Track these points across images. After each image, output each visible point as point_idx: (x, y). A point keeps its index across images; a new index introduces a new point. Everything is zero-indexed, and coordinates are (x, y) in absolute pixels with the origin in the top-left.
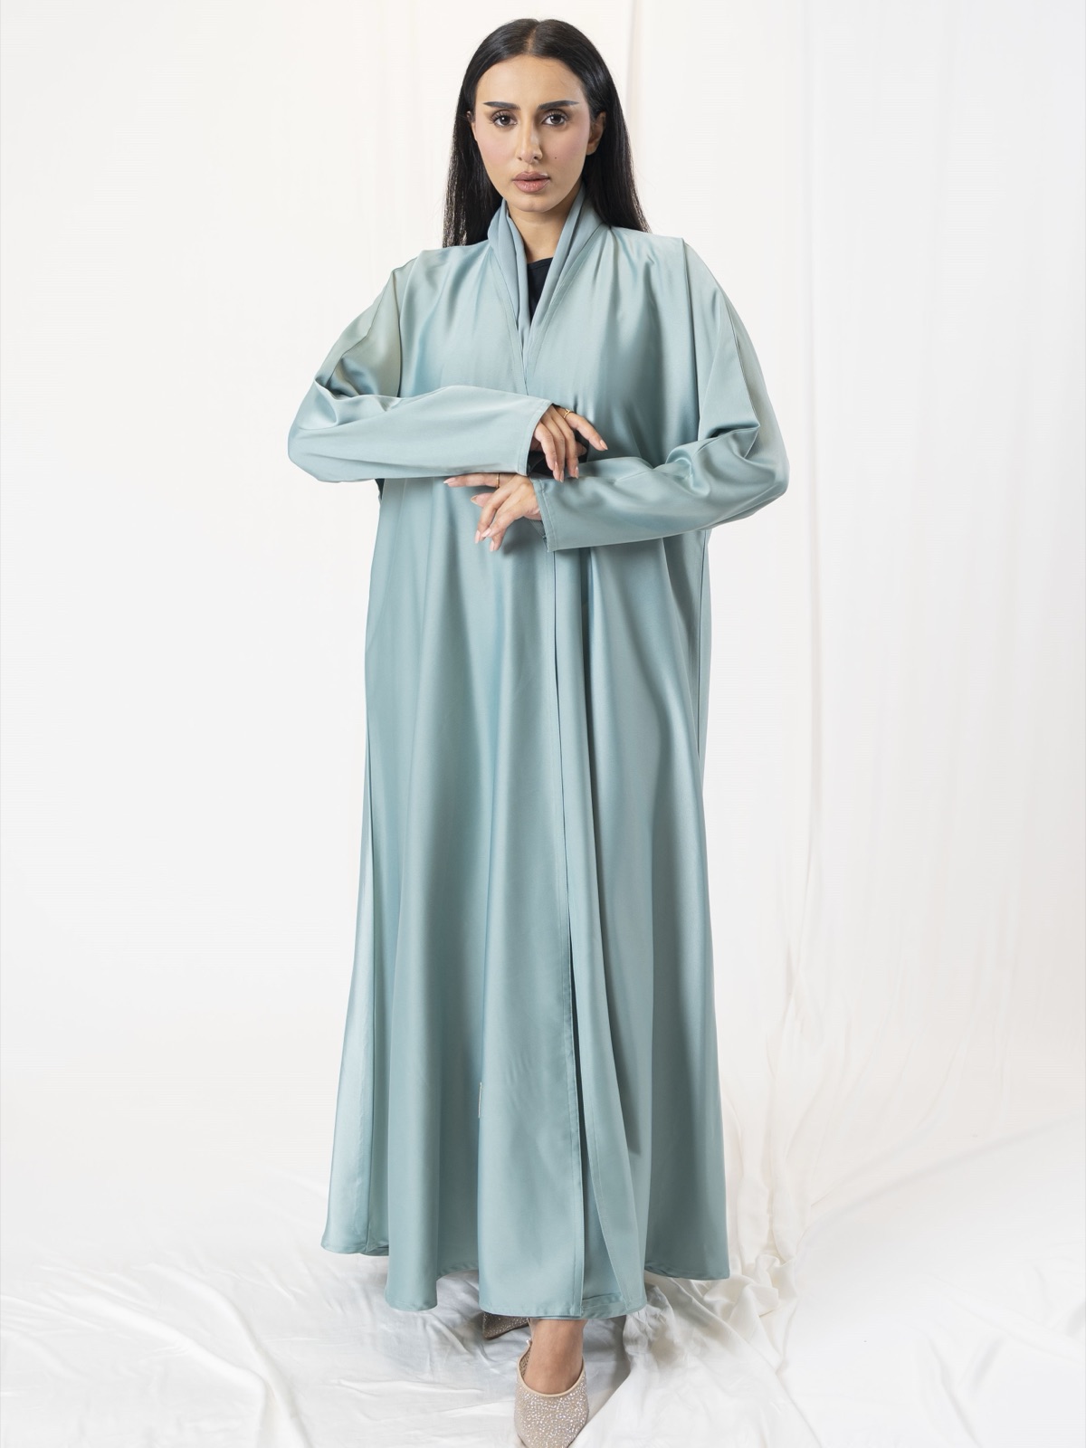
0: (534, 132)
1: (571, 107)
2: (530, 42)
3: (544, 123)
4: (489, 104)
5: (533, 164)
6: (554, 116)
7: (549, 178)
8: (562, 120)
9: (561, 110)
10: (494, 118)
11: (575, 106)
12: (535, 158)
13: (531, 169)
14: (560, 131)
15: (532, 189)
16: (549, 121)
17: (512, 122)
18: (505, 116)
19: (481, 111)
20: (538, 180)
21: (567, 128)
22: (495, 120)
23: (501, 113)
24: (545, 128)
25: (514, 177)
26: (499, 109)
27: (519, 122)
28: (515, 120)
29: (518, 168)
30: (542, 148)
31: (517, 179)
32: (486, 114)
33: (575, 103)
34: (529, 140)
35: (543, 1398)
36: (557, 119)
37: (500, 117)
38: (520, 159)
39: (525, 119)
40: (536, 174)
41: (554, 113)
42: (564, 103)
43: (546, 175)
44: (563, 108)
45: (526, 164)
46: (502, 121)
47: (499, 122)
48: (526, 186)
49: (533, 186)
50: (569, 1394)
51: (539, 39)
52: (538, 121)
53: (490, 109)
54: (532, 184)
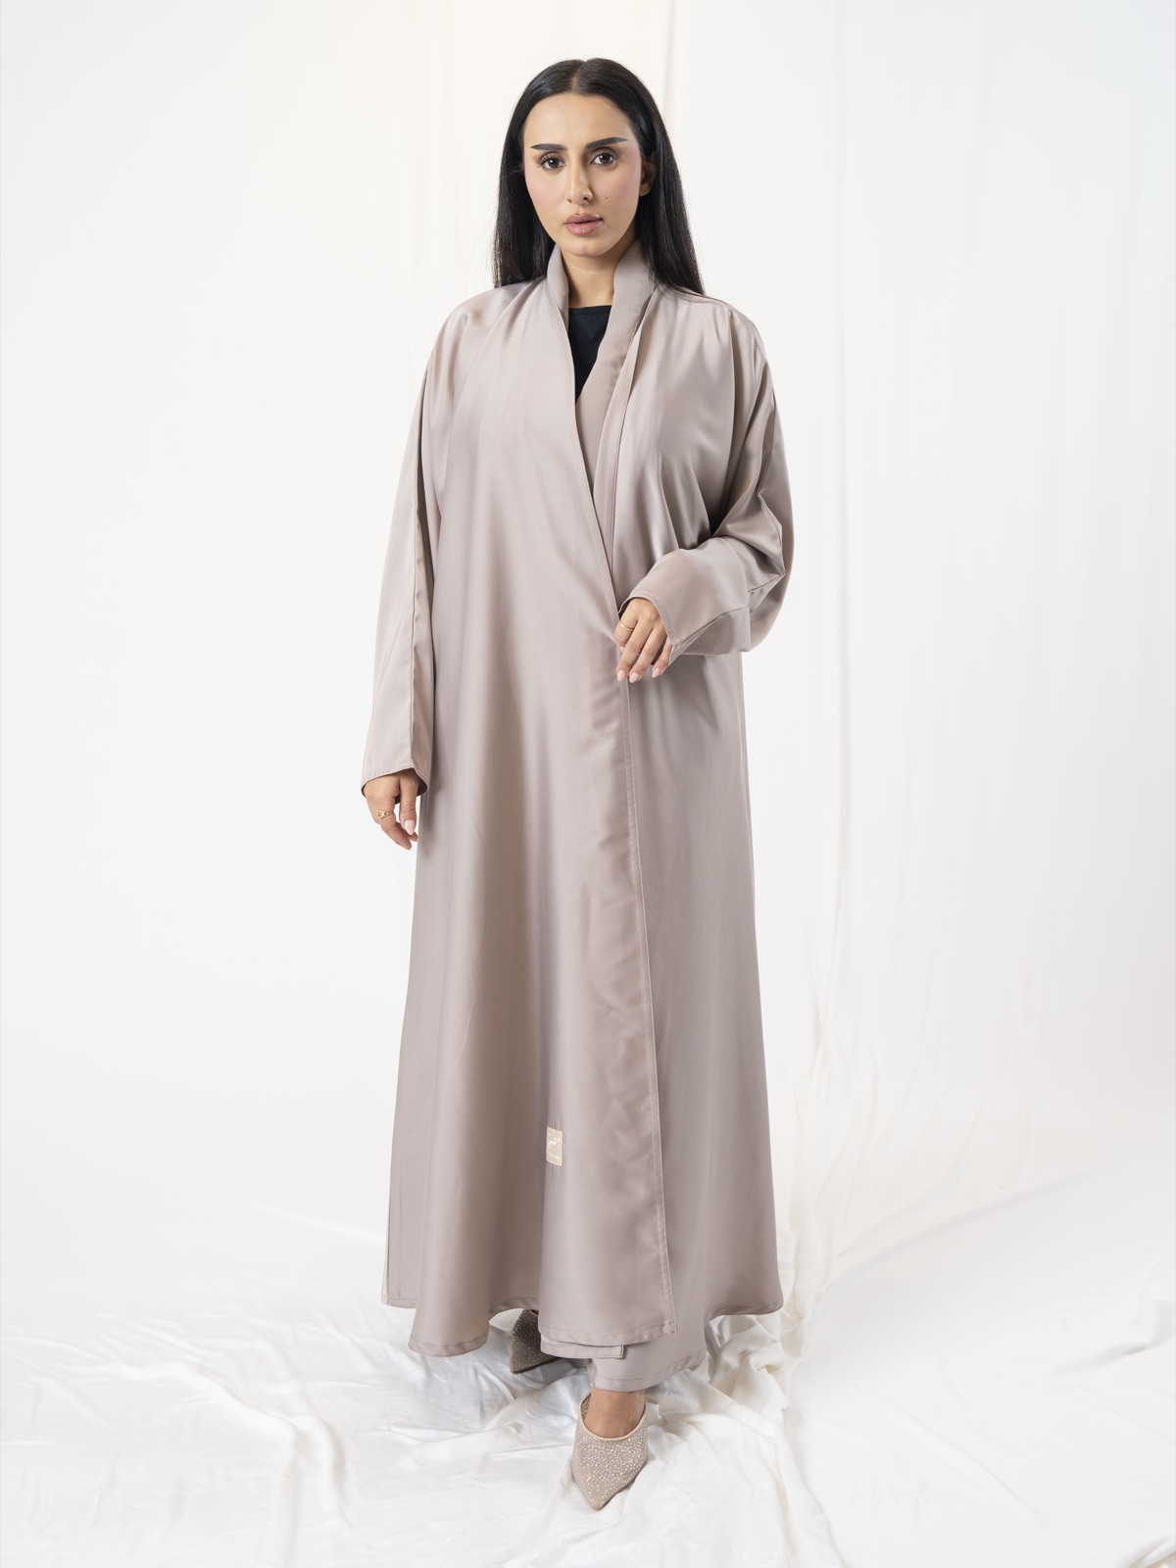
0: (582, 172)
1: (620, 145)
2: (575, 81)
3: (592, 162)
4: (537, 147)
5: (583, 205)
6: (603, 154)
7: (601, 219)
8: (610, 159)
9: (612, 150)
10: (541, 162)
11: (624, 143)
12: (585, 199)
13: (582, 211)
14: (610, 170)
15: (584, 231)
16: (598, 161)
17: (560, 164)
18: (553, 158)
19: (530, 156)
20: (589, 221)
21: (615, 167)
22: (543, 164)
23: (549, 156)
24: (594, 169)
25: (565, 220)
26: (546, 151)
27: (567, 164)
28: (563, 162)
29: (569, 210)
30: (590, 189)
31: (570, 222)
32: (534, 158)
33: (624, 140)
34: (578, 181)
35: (602, 1441)
36: (606, 159)
37: (548, 160)
38: (570, 201)
39: (573, 160)
40: (587, 215)
41: (602, 152)
42: (612, 140)
43: (598, 216)
44: (611, 145)
45: (577, 206)
46: (550, 164)
47: (547, 165)
48: (577, 229)
49: (585, 228)
50: (627, 1439)
51: (584, 76)
52: (586, 161)
53: (538, 152)
54: (583, 226)
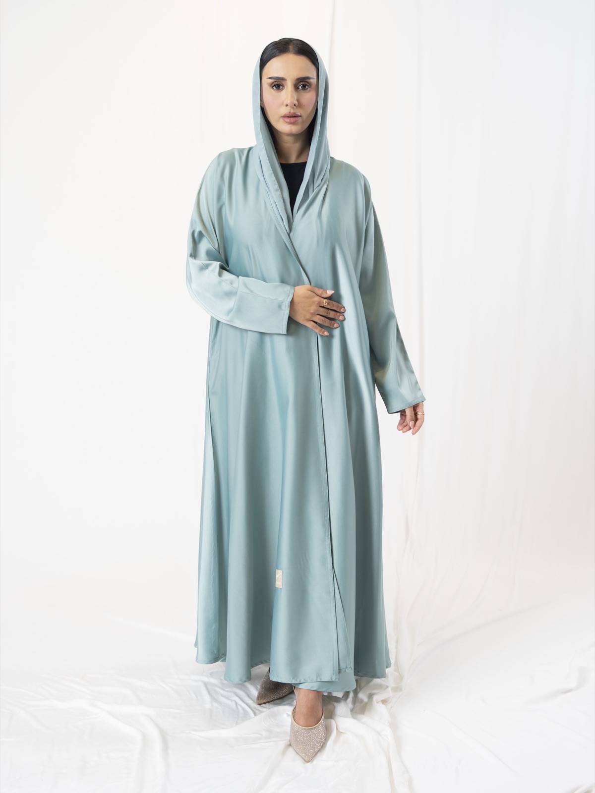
0: (294, 93)
1: (312, 81)
2: (291, 47)
3: (298, 88)
4: (270, 78)
5: (293, 108)
7: (300, 116)
8: (307, 87)
9: (307, 82)
10: (272, 86)
12: (295, 105)
13: (292, 111)
14: (306, 92)
15: (292, 121)
16: (300, 87)
17: (281, 87)
18: (278, 84)
19: (266, 81)
20: (295, 117)
21: (310, 91)
23: (277, 83)
24: (299, 91)
25: (283, 115)
26: (276, 80)
27: (286, 87)
28: (283, 86)
29: (285, 111)
30: (298, 101)
31: (284, 117)
32: (269, 84)
33: (312, 78)
34: (292, 96)
35: (304, 729)
36: (304, 87)
37: (275, 85)
38: (286, 106)
39: (289, 86)
40: (295, 113)
41: (302, 84)
42: (308, 78)
43: (299, 114)
44: (307, 80)
45: (290, 108)
46: (276, 87)
47: (274, 88)
48: (288, 120)
49: (292, 120)
50: (317, 727)
51: (294, 46)
52: (296, 87)
53: (271, 81)
54: (292, 119)
